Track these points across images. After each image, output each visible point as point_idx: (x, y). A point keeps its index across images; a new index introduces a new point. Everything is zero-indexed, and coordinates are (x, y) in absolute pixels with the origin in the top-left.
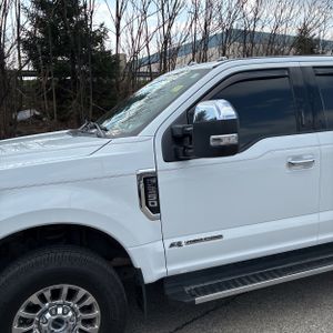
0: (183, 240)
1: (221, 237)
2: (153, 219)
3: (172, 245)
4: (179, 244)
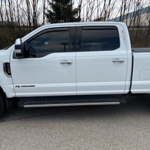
0: (20, 85)
1: (34, 86)
2: (9, 77)
3: (16, 86)
4: (19, 86)
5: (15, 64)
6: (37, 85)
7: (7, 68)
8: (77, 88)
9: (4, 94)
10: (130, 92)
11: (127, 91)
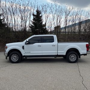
0: (26, 52)
5: (25, 46)
6: (31, 52)
7: (23, 47)
8: (42, 53)
9: (22, 54)
10: (57, 55)
11: (57, 54)
